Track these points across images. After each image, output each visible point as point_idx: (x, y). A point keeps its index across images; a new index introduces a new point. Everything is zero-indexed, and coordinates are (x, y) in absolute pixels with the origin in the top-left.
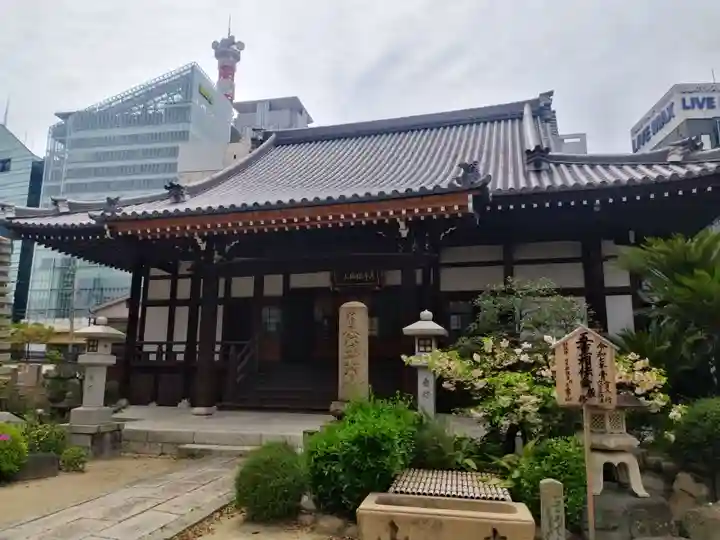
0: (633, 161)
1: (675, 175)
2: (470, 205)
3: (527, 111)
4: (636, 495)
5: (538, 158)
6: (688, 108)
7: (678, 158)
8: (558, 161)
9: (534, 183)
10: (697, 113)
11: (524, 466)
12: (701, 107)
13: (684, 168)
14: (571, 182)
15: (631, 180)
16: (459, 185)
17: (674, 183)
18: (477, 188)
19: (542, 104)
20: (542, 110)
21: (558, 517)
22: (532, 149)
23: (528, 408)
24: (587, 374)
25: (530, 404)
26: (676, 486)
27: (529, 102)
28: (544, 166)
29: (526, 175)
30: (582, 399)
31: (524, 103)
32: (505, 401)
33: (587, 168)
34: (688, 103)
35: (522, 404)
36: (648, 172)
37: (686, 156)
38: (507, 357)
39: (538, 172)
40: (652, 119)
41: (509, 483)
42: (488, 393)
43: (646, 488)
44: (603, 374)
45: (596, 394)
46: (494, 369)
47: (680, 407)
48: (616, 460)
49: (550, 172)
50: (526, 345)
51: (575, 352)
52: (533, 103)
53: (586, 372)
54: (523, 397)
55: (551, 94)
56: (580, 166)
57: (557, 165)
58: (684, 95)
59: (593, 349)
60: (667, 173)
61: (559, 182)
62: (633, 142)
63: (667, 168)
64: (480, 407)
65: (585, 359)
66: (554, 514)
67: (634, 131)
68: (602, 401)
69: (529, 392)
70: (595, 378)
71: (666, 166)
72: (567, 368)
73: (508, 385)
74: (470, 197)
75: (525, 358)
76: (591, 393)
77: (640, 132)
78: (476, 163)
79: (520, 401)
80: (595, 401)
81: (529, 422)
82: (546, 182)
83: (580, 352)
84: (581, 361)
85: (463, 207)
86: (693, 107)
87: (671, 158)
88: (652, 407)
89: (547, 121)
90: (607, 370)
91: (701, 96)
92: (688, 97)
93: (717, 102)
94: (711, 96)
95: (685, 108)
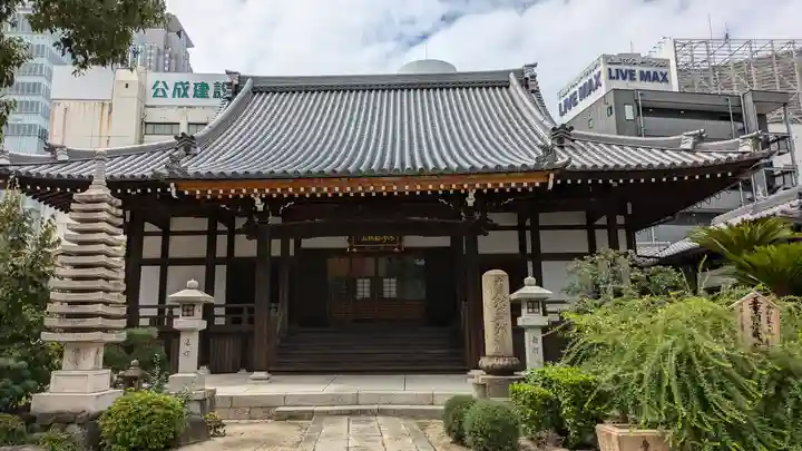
2: (551, 183)
3: (514, 80)
6: (614, 78)
7: (689, 146)
10: (620, 84)
12: (624, 78)
13: (694, 155)
19: (527, 75)
20: (528, 81)
27: (515, 72)
28: (567, 142)
31: (508, 72)
34: (614, 74)
37: (695, 144)
40: (581, 84)
52: (519, 73)
55: (534, 66)
58: (610, 66)
59: (762, 309)
67: (561, 95)
71: (678, 152)
74: (552, 176)
77: (567, 97)
85: (543, 184)
86: (618, 78)
87: (683, 146)
91: (624, 68)
92: (613, 68)
93: (637, 76)
94: (633, 68)
95: (611, 78)
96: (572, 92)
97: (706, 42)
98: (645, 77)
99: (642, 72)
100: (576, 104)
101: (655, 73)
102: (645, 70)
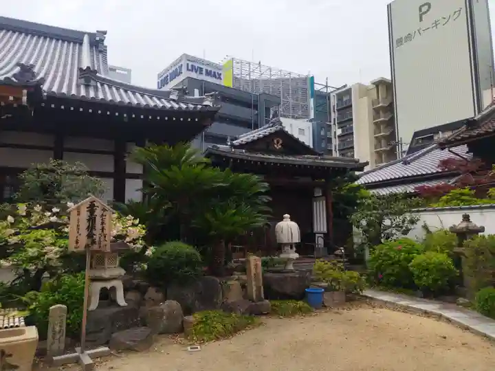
0: (152, 93)
1: (172, 107)
2: (25, 99)
3: (86, 39)
4: (119, 306)
5: (88, 76)
6: (190, 70)
7: (175, 98)
8: (104, 82)
9: (83, 93)
10: (194, 75)
11: (41, 298)
12: (196, 71)
13: (177, 104)
14: (109, 98)
15: (147, 105)
16: (16, 81)
17: (171, 112)
18: (32, 87)
19: (98, 39)
20: (97, 43)
21: (60, 332)
22: (85, 68)
23: (51, 255)
24: (92, 230)
25: (53, 252)
26: (146, 296)
27: (90, 34)
28: (92, 83)
29: (78, 86)
30: (87, 246)
31: (85, 33)
32: (32, 252)
33: (122, 91)
34: (190, 68)
35: (46, 253)
36: (158, 102)
37: (179, 97)
38: (41, 219)
39: (87, 86)
40: (171, 71)
41: (27, 313)
42: (19, 247)
43: (126, 301)
44: (103, 229)
45: (97, 243)
46: (30, 228)
47: (152, 248)
48: (108, 285)
49: (96, 89)
50: (55, 210)
51: (85, 214)
52: (91, 36)
53: (91, 228)
54: (48, 248)
55: (105, 33)
56: (118, 89)
57: (102, 85)
58: (188, 62)
59: (98, 212)
60: (168, 105)
61: (101, 96)
62: (158, 82)
63: (168, 102)
64: (10, 258)
65: (92, 219)
66: (57, 329)
67: (159, 76)
68: (100, 247)
69: (53, 244)
70: (97, 232)
71: (169, 101)
72: (78, 226)
73: (37, 240)
74: (25, 91)
75: (54, 219)
76: (94, 242)
77: (163, 78)
78: (33, 66)
79: (45, 251)
80: (96, 247)
81: (52, 266)
82: (92, 94)
83: (89, 214)
84: (89, 220)
85: (18, 99)
86: (192, 71)
87: (171, 97)
88: (136, 249)
89: (101, 52)
90: (106, 227)
91: (197, 65)
92: (190, 64)
93: (204, 72)
94: (202, 66)
95: (188, 69)
96: (166, 75)
97: (249, 63)
98: (208, 73)
99: (207, 70)
100: (167, 83)
101: (215, 72)
102: (209, 69)
